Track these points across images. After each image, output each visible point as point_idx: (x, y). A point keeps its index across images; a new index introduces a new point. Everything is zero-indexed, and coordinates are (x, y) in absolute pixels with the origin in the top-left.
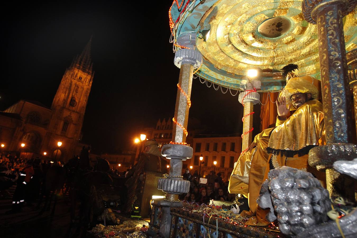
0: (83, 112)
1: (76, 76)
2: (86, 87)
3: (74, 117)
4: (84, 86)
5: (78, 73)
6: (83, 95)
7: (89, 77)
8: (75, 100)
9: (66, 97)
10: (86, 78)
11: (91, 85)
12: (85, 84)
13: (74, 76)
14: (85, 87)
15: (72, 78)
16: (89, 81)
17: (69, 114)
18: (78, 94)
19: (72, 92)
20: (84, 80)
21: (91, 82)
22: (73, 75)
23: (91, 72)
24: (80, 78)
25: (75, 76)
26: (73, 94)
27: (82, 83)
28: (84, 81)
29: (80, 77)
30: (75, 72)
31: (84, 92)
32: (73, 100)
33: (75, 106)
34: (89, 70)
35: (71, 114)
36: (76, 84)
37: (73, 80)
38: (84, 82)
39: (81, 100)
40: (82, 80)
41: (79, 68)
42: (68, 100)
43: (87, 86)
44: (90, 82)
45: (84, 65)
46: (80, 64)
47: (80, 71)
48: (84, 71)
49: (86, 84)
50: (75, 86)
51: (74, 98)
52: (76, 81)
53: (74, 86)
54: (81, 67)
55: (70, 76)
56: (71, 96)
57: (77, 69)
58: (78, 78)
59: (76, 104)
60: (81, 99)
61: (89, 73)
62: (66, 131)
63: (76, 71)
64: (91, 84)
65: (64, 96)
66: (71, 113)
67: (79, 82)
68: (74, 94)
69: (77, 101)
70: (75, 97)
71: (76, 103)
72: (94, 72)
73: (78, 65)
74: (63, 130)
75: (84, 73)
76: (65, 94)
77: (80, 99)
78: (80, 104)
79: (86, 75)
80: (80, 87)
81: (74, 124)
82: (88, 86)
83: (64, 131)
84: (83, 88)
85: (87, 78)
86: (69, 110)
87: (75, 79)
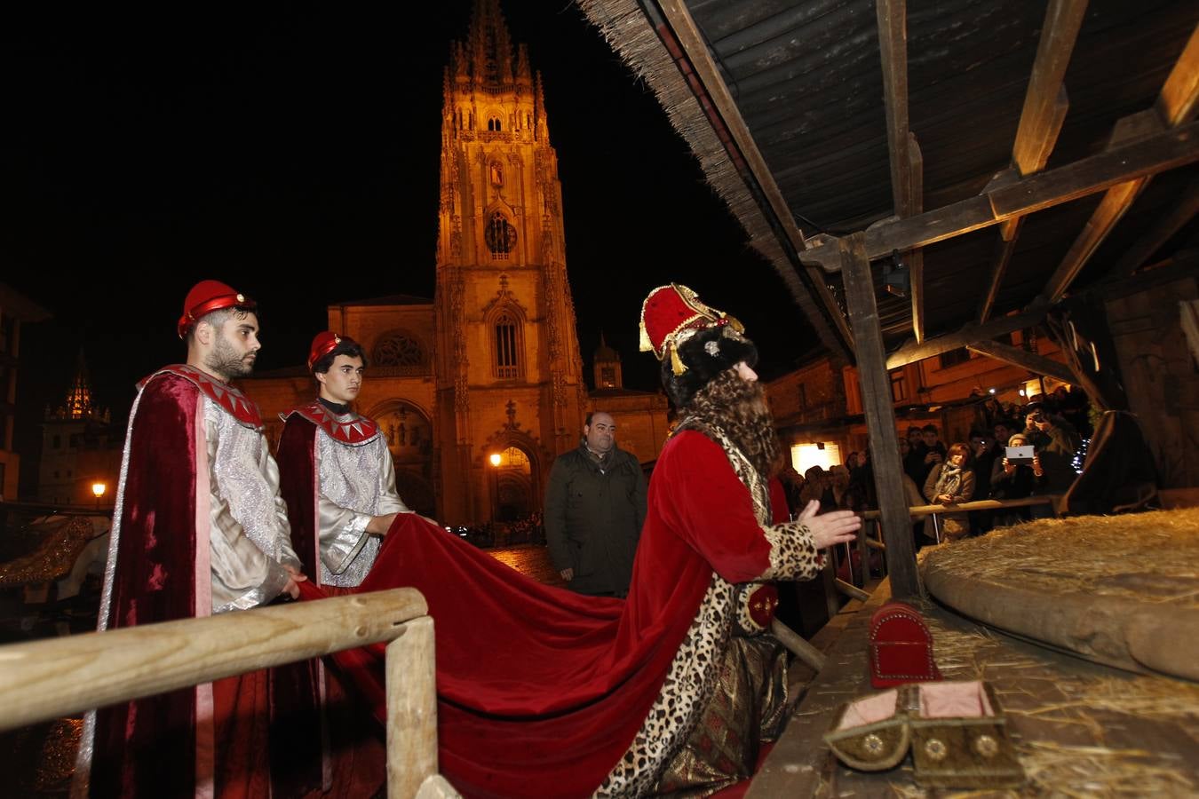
0: (557, 257)
1: (472, 122)
2: (529, 146)
3: (523, 291)
4: (518, 147)
5: (474, 109)
6: (527, 188)
7: (526, 105)
8: (505, 222)
9: (460, 220)
10: (516, 114)
11: (545, 134)
12: (520, 138)
13: (461, 128)
14: (527, 153)
15: (458, 137)
16: (532, 120)
17: (499, 287)
18: (505, 192)
19: (477, 192)
20: (511, 124)
21: (542, 121)
22: (458, 127)
23: (525, 81)
24: (494, 125)
25: (466, 127)
26: (485, 198)
27: (507, 139)
28: (511, 131)
29: (491, 123)
30: (460, 110)
31: (527, 175)
32: (498, 222)
33: (515, 243)
34: (515, 75)
35: (504, 283)
36: (482, 157)
37: (464, 144)
38: (514, 133)
39: (528, 211)
40: (504, 128)
41: (470, 88)
42: (477, 231)
43: (530, 143)
44: (536, 122)
45: (490, 67)
46: (470, 73)
47: (477, 95)
48: (494, 88)
49: (525, 137)
50: (484, 165)
51: (498, 214)
52: (475, 144)
53: (478, 166)
54: (479, 80)
55: (446, 135)
56: (479, 211)
57: (464, 93)
58: (485, 127)
59: (516, 236)
60: (528, 204)
61: (518, 91)
62: (514, 363)
63: (464, 104)
64: (545, 128)
65: (451, 218)
66: (504, 277)
67: (491, 143)
68: (490, 201)
69: (513, 222)
70: (502, 210)
71: (514, 230)
72: (539, 76)
73: (462, 79)
74: (501, 364)
75: (498, 99)
76: (453, 210)
77: (523, 207)
78: (530, 228)
79: (510, 101)
80: (505, 160)
81: (533, 321)
82: (535, 143)
83: (507, 364)
84: (516, 159)
85: (521, 112)
86: (494, 270)
87: (469, 139)
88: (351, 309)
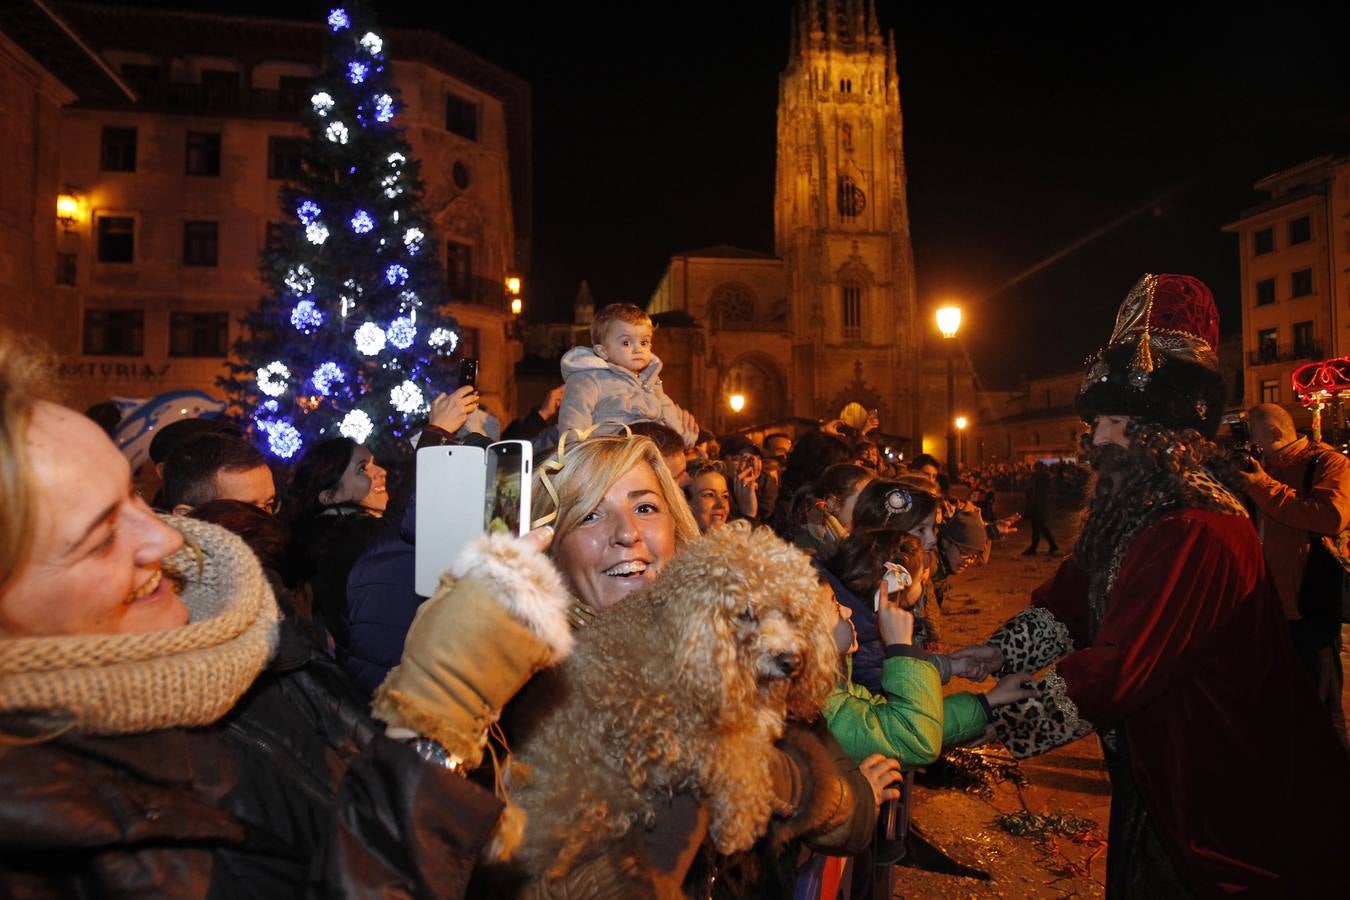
0: (902, 224)
1: (827, 83)
2: (880, 111)
3: (872, 254)
4: (869, 111)
5: (829, 68)
6: (877, 152)
7: (878, 66)
8: (853, 186)
9: (817, 183)
10: (868, 75)
11: (896, 98)
12: (872, 100)
13: (817, 88)
14: (877, 116)
15: (815, 98)
16: (883, 83)
17: (850, 252)
18: (856, 156)
19: (830, 155)
20: (864, 86)
21: (894, 84)
22: (814, 86)
23: (877, 40)
24: (845, 85)
25: (821, 88)
26: (837, 162)
27: (860, 102)
28: (863, 92)
29: (842, 83)
30: (816, 69)
31: (877, 141)
32: (847, 185)
33: (863, 208)
34: (867, 35)
35: (855, 248)
36: (836, 119)
37: (819, 105)
38: (867, 95)
39: (877, 177)
40: (855, 89)
41: (825, 46)
42: (829, 194)
43: (883, 108)
44: (887, 84)
45: (840, 22)
46: (824, 28)
47: (833, 54)
48: (848, 48)
49: (877, 100)
50: (837, 126)
51: (847, 178)
52: (831, 105)
53: (833, 128)
54: (833, 37)
55: (803, 95)
56: (832, 175)
57: (821, 50)
58: (836, 86)
59: (864, 201)
60: (877, 170)
61: (870, 49)
62: (859, 325)
63: (819, 63)
64: (896, 91)
65: (810, 181)
66: (855, 242)
67: (847, 105)
68: (841, 164)
69: (863, 187)
70: (851, 173)
71: (863, 195)
72: (892, 35)
73: (817, 35)
74: (846, 324)
75: (851, 58)
76: (811, 175)
77: (872, 173)
78: (878, 193)
79: (862, 61)
80: (856, 124)
81: (881, 286)
82: (886, 107)
83: (853, 324)
84: (867, 123)
85: (872, 74)
86: (846, 234)
87: (825, 100)
88: (691, 260)
